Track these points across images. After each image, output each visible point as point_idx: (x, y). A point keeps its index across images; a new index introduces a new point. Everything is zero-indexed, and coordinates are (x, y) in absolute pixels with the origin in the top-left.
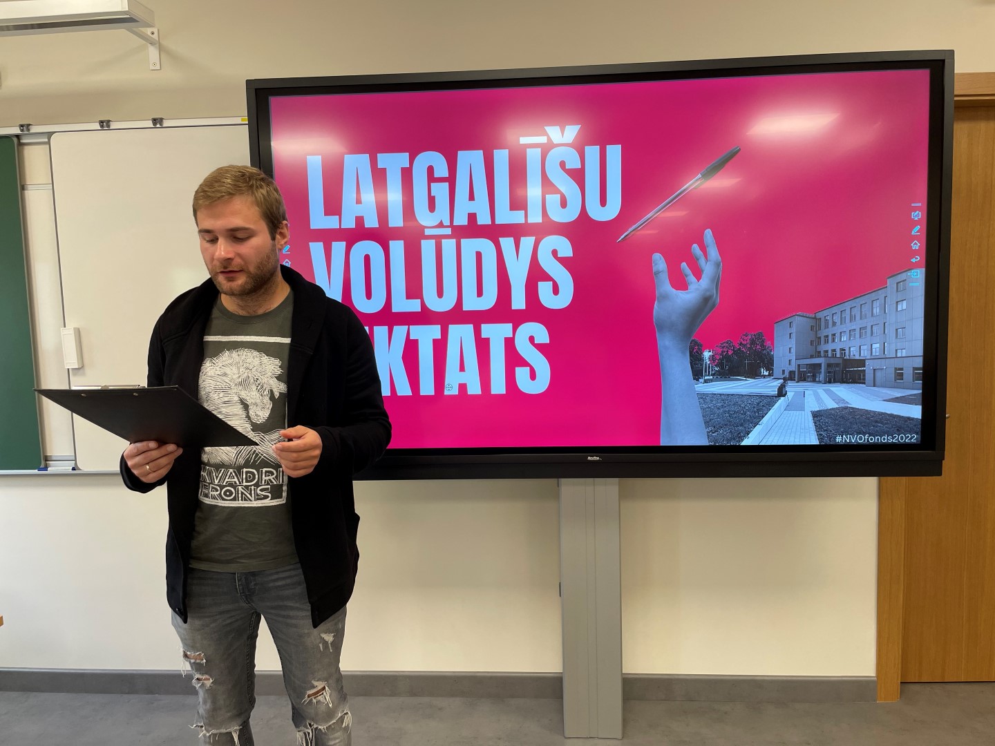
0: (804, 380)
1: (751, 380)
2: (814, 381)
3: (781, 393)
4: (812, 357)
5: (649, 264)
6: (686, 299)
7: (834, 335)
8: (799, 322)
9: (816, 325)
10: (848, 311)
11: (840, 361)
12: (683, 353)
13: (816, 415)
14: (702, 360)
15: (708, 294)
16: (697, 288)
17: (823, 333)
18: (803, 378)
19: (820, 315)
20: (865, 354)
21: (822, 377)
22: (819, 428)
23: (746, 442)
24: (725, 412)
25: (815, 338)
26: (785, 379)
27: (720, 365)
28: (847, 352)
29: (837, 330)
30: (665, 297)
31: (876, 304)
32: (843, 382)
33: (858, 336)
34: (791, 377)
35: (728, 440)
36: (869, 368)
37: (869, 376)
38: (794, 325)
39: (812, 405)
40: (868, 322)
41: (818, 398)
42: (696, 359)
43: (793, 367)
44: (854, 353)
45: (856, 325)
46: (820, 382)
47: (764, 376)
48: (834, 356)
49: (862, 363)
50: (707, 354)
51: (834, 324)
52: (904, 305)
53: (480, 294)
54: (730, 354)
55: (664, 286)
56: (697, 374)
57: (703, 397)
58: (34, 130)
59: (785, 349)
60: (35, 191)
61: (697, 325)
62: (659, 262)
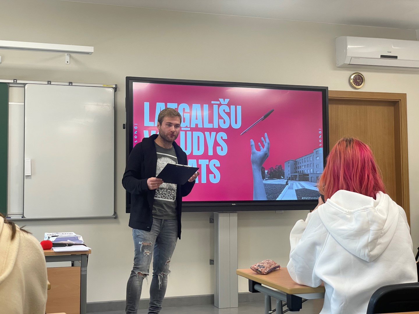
0: (293, 180)
1: (279, 180)
2: (295, 180)
3: (287, 184)
4: (295, 173)
5: (250, 142)
6: (260, 153)
7: (300, 166)
8: (291, 162)
9: (296, 163)
10: (304, 160)
11: (302, 174)
12: (260, 171)
13: (296, 191)
14: (265, 173)
15: (266, 153)
16: (263, 150)
17: (298, 166)
18: (292, 179)
19: (296, 160)
20: (309, 172)
21: (297, 179)
22: (297, 195)
23: (277, 199)
24: (271, 190)
25: (295, 167)
26: (288, 180)
27: (270, 175)
28: (304, 171)
29: (301, 165)
30: (254, 153)
31: (311, 157)
32: (303, 181)
33: (307, 167)
34: (289, 179)
35: (273, 199)
36: (310, 176)
37: (310, 179)
38: (290, 163)
39: (295, 188)
40: (309, 163)
41: (297, 186)
42: (263, 173)
43: (290, 176)
44: (306, 172)
45: (306, 164)
46: (297, 181)
47: (282, 179)
48: (301, 173)
49: (308, 175)
50: (266, 171)
51: (300, 163)
52: (318, 158)
53: (198, 150)
54: (273, 171)
55: (254, 150)
56: (264, 178)
57: (265, 185)
58: (18, 82)
59: (287, 170)
60: (14, 105)
61: (263, 161)
62: (252, 142)
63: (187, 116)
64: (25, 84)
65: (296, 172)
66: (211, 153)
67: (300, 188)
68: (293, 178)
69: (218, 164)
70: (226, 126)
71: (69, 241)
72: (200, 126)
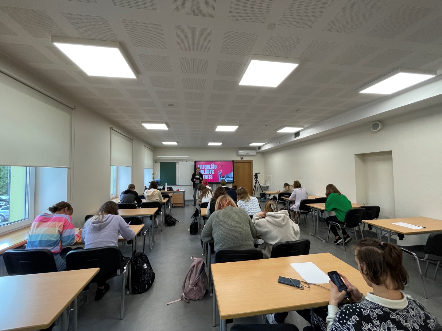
17: (227, 175)
36: (230, 177)
54: (223, 176)
55: (219, 173)
60: (177, 166)
61: (221, 175)
62: (219, 171)
63: (206, 167)
64: (179, 162)
65: (227, 177)
66: (211, 173)
67: (228, 179)
69: (212, 175)
70: (213, 169)
71: (182, 189)
72: (209, 169)
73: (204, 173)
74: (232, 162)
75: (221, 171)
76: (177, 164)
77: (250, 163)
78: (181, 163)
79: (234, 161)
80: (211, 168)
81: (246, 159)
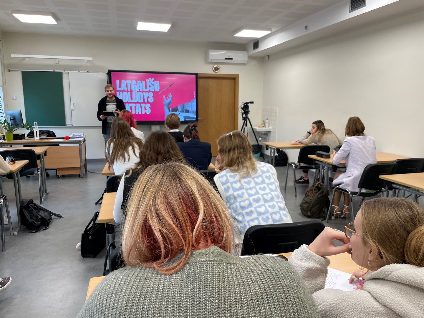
3: (180, 114)
5: (163, 97)
10: (187, 104)
11: (186, 110)
12: (168, 108)
13: (184, 117)
16: (169, 100)
17: (184, 106)
20: (189, 109)
29: (186, 106)
30: (165, 101)
31: (190, 103)
33: (188, 107)
36: (190, 111)
37: (190, 112)
38: (181, 105)
40: (189, 105)
44: (188, 109)
49: (189, 110)
52: (193, 103)
53: (141, 100)
55: (165, 100)
58: (66, 71)
59: (180, 108)
60: (65, 81)
61: (169, 105)
62: (164, 97)
63: (135, 86)
64: (69, 72)
65: (184, 109)
66: (146, 101)
67: (185, 116)
68: (182, 112)
69: (149, 106)
70: (152, 90)
71: (78, 137)
72: (141, 90)
73: (132, 99)
74: (194, 76)
75: (170, 96)
76: (65, 76)
77: (233, 81)
78: (73, 74)
79: (199, 75)
80: (146, 88)
81: (225, 70)
